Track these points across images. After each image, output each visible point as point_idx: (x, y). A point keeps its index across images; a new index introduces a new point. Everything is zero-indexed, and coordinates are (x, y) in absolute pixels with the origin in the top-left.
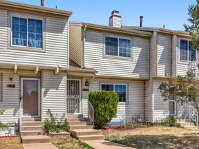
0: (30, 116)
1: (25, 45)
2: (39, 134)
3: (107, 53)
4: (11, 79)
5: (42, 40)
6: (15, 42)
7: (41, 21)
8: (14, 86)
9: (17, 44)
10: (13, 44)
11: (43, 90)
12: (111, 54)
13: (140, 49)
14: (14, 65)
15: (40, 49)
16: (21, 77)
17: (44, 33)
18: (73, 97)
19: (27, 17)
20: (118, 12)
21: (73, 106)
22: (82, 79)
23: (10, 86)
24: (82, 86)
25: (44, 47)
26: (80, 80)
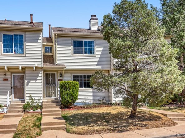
0: (19, 100)
1: (12, 52)
2: (19, 112)
3: (75, 53)
4: (5, 75)
5: (23, 48)
6: (6, 51)
7: (23, 35)
8: (7, 80)
9: (7, 52)
10: (4, 52)
11: (26, 82)
12: (78, 53)
13: (102, 48)
14: (4, 66)
15: (22, 55)
16: (11, 73)
17: (24, 43)
18: (51, 85)
19: (13, 34)
20: (95, 16)
21: (51, 92)
22: (57, 72)
23: (4, 80)
24: (57, 77)
25: (24, 53)
26: (56, 73)
